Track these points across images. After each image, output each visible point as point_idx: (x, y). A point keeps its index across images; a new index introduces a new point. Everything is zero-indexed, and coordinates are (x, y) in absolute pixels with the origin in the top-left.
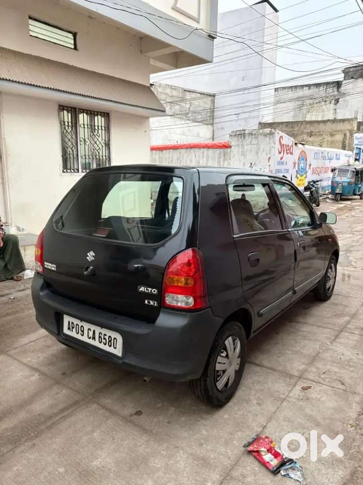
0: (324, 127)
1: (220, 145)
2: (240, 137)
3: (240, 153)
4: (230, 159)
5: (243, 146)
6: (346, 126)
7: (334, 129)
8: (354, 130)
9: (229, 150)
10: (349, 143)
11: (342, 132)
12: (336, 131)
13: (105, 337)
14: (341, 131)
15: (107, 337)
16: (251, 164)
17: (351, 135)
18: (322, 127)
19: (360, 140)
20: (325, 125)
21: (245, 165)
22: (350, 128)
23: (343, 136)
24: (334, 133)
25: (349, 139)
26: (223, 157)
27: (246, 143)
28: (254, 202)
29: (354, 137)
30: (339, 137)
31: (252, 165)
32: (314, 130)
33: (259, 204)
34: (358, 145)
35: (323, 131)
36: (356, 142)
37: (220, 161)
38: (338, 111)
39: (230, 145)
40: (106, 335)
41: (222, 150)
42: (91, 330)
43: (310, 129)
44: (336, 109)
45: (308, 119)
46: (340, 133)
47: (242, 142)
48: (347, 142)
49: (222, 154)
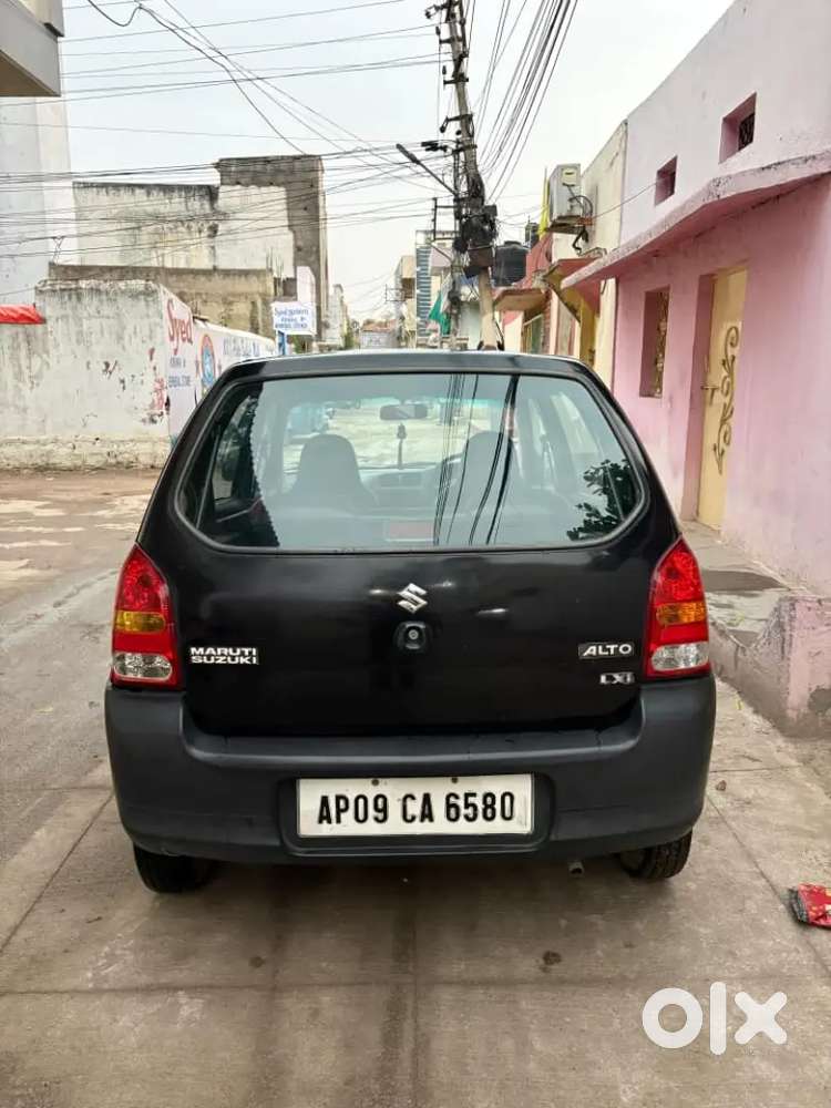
0: (208, 284)
1: (12, 314)
2: (66, 298)
3: (74, 339)
4: (47, 352)
5: (79, 321)
6: (254, 286)
7: (230, 289)
8: (270, 296)
9: (39, 328)
10: (263, 321)
11: (246, 298)
12: (234, 295)
13: (471, 800)
14: (246, 295)
15: (478, 801)
16: (107, 365)
17: (266, 303)
18: (203, 284)
19: (283, 316)
20: (210, 281)
21: (91, 366)
22: (261, 290)
23: (250, 306)
24: (231, 299)
25: (263, 314)
26: (24, 345)
27: (85, 314)
28: (127, 455)
29: (273, 309)
30: (242, 308)
31: (111, 368)
32: (186, 290)
33: (141, 459)
34: (281, 326)
35: (207, 294)
36: (277, 320)
37: (18, 359)
38: (219, 251)
39: (40, 314)
40: (474, 795)
41: (19, 329)
42: (413, 798)
43: (179, 288)
44: (213, 248)
45: (169, 264)
46: (243, 298)
47: (74, 308)
48: (260, 319)
49: (21, 337)
